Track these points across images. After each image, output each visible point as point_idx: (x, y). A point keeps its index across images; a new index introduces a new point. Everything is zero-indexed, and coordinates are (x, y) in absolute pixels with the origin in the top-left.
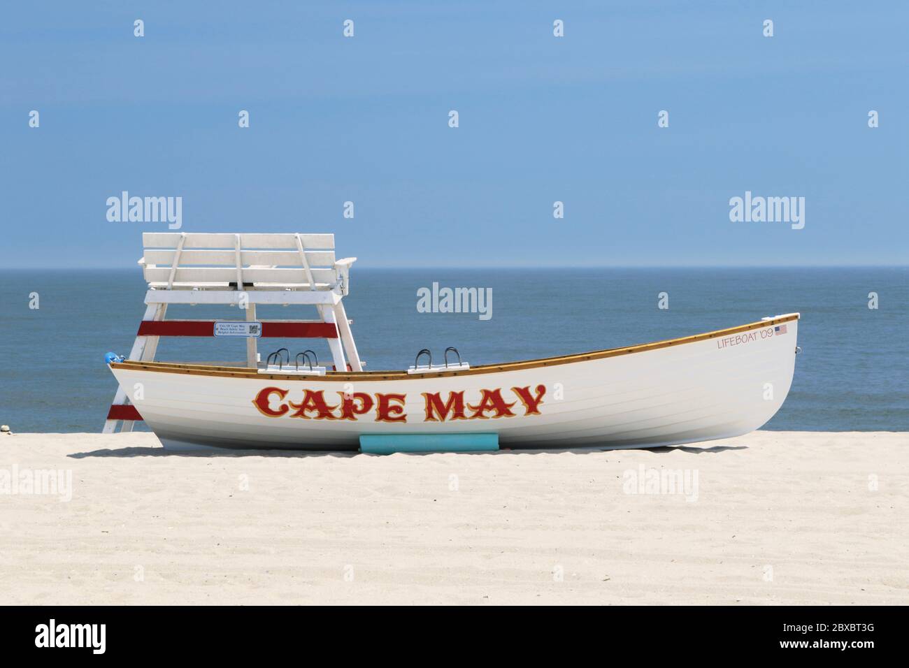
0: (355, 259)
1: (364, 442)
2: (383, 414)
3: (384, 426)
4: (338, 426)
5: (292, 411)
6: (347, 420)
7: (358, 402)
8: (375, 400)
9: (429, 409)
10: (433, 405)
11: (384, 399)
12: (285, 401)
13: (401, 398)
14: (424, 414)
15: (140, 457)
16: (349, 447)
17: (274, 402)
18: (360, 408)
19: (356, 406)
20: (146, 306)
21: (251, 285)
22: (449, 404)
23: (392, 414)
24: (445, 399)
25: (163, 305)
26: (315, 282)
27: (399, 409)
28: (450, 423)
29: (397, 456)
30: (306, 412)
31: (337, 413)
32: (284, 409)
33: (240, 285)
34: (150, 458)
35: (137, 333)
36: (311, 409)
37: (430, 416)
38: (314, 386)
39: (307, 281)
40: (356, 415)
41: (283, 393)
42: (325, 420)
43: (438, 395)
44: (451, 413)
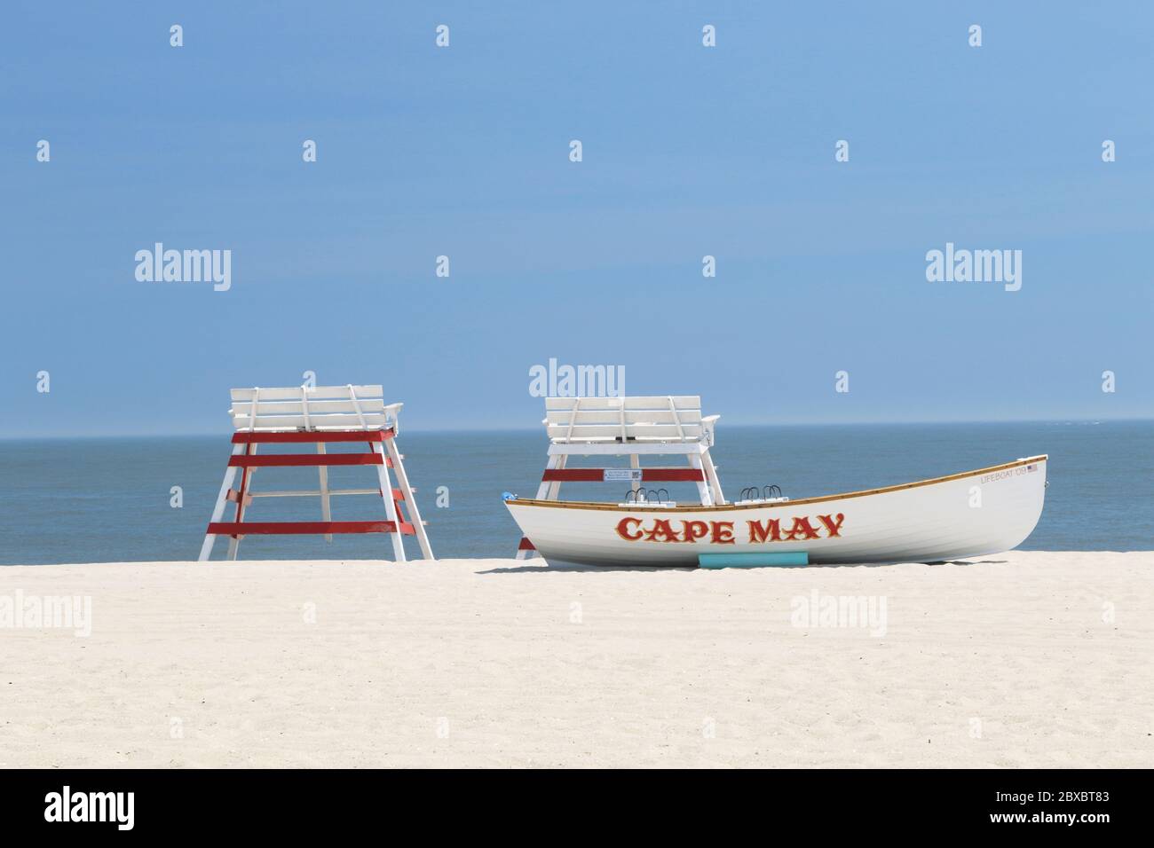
0: (719, 416)
1: (702, 559)
2: (716, 538)
3: (717, 547)
4: (682, 547)
5: (646, 536)
6: (688, 543)
7: (696, 528)
8: (710, 527)
9: (753, 533)
10: (755, 530)
11: (717, 526)
12: (640, 528)
13: (730, 525)
14: (749, 537)
15: (529, 573)
16: (691, 563)
17: (632, 529)
18: (698, 533)
19: (695, 532)
20: (549, 457)
21: (633, 438)
22: (768, 529)
23: (723, 538)
24: (765, 525)
25: (562, 456)
26: (685, 435)
27: (728, 534)
28: (769, 544)
29: (727, 570)
30: (657, 537)
31: (681, 537)
32: (640, 534)
33: (624, 439)
34: (537, 573)
35: (541, 478)
36: (661, 534)
37: (753, 539)
38: (662, 517)
39: (679, 436)
40: (695, 539)
41: (638, 522)
42: (672, 543)
43: (759, 522)
44: (769, 536)
